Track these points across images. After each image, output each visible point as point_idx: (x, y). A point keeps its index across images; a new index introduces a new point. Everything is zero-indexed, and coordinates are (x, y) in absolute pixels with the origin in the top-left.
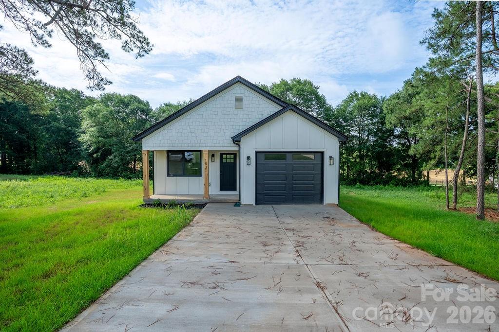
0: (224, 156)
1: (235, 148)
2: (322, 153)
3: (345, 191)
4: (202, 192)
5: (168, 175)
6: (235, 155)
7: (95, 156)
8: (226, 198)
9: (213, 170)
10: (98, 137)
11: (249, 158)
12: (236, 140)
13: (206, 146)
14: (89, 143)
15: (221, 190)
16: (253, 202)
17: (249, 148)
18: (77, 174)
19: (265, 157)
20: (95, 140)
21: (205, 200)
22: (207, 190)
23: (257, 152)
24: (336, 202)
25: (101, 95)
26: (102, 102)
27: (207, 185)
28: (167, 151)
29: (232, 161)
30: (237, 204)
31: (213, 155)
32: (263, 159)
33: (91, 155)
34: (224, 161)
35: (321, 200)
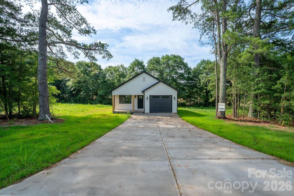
0: (139, 97)
1: (143, 94)
2: (172, 96)
3: (179, 109)
4: (132, 109)
5: (120, 103)
6: (143, 96)
7: (74, 92)
8: (140, 111)
9: (135, 101)
10: (76, 83)
11: (147, 98)
12: (143, 92)
13: (133, 94)
14: (71, 86)
15: (138, 108)
16: (149, 112)
17: (147, 94)
18: (64, 101)
19: (153, 97)
20: (74, 85)
21: (133, 111)
22: (134, 108)
23: (150, 96)
24: (177, 112)
25: (77, 62)
26: (77, 66)
27: (134, 106)
28: (119, 95)
29: (142, 98)
30: (144, 113)
31: (135, 96)
32: (152, 98)
33: (71, 92)
34: (139, 98)
35: (171, 112)
